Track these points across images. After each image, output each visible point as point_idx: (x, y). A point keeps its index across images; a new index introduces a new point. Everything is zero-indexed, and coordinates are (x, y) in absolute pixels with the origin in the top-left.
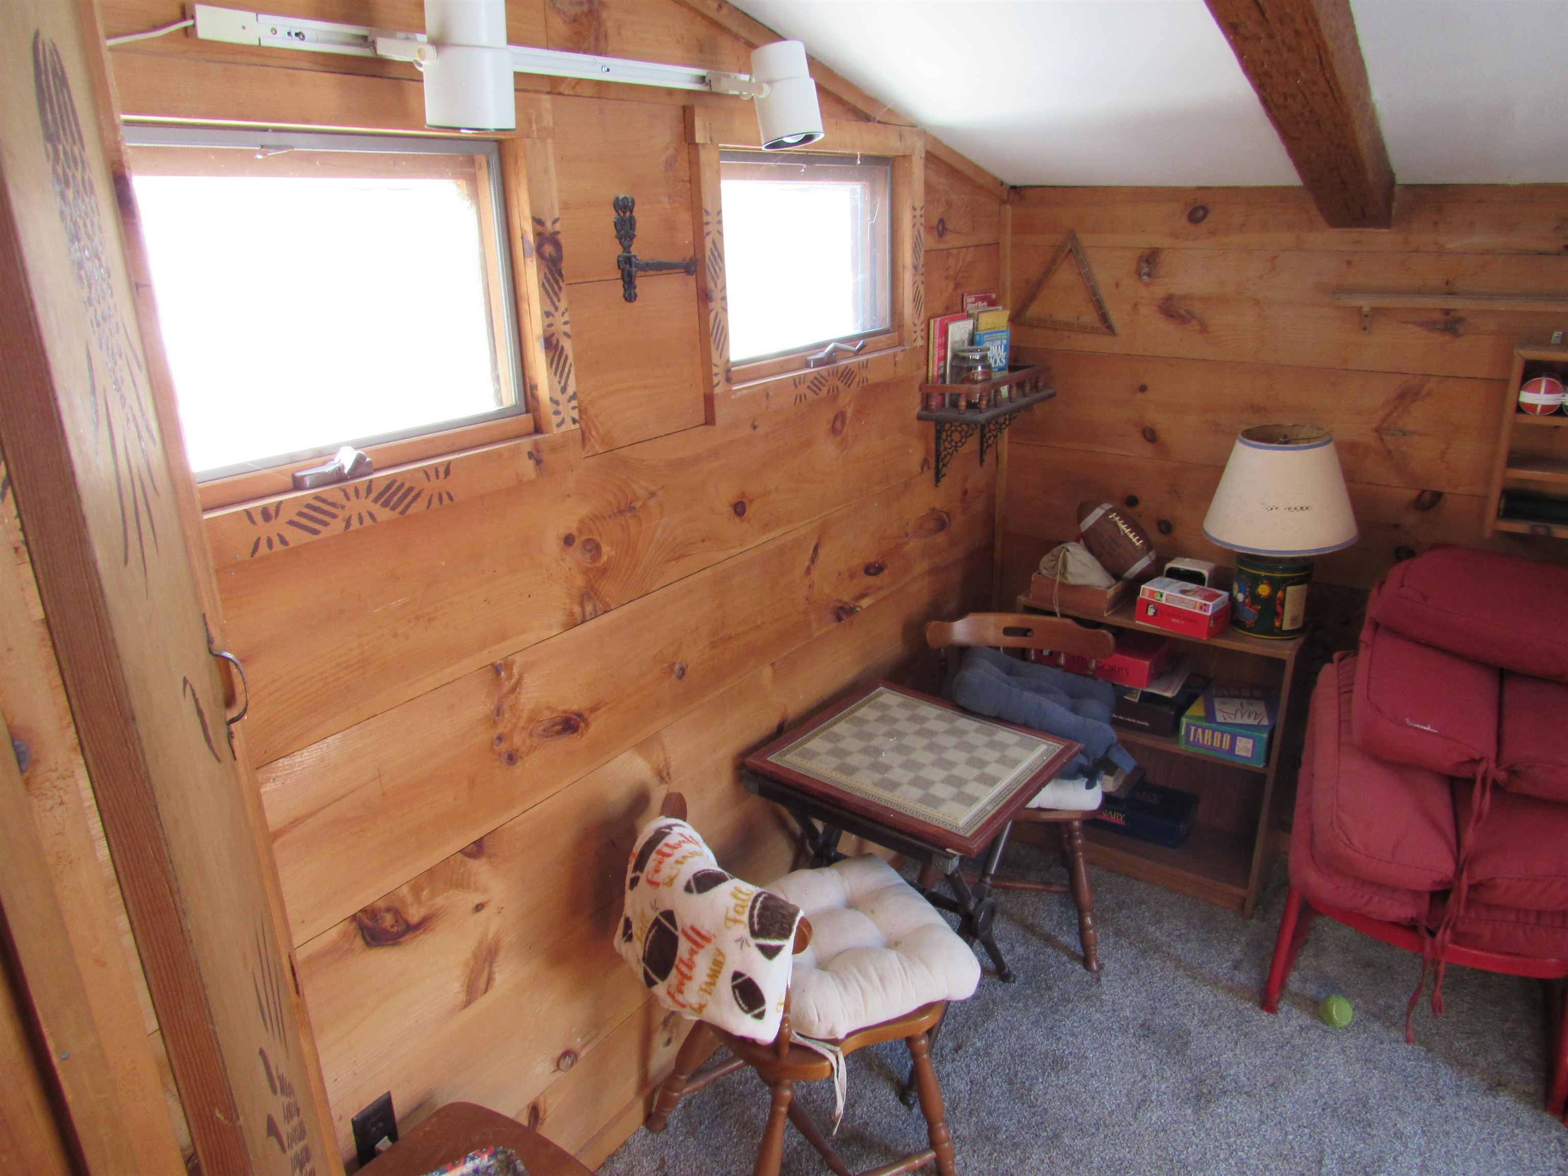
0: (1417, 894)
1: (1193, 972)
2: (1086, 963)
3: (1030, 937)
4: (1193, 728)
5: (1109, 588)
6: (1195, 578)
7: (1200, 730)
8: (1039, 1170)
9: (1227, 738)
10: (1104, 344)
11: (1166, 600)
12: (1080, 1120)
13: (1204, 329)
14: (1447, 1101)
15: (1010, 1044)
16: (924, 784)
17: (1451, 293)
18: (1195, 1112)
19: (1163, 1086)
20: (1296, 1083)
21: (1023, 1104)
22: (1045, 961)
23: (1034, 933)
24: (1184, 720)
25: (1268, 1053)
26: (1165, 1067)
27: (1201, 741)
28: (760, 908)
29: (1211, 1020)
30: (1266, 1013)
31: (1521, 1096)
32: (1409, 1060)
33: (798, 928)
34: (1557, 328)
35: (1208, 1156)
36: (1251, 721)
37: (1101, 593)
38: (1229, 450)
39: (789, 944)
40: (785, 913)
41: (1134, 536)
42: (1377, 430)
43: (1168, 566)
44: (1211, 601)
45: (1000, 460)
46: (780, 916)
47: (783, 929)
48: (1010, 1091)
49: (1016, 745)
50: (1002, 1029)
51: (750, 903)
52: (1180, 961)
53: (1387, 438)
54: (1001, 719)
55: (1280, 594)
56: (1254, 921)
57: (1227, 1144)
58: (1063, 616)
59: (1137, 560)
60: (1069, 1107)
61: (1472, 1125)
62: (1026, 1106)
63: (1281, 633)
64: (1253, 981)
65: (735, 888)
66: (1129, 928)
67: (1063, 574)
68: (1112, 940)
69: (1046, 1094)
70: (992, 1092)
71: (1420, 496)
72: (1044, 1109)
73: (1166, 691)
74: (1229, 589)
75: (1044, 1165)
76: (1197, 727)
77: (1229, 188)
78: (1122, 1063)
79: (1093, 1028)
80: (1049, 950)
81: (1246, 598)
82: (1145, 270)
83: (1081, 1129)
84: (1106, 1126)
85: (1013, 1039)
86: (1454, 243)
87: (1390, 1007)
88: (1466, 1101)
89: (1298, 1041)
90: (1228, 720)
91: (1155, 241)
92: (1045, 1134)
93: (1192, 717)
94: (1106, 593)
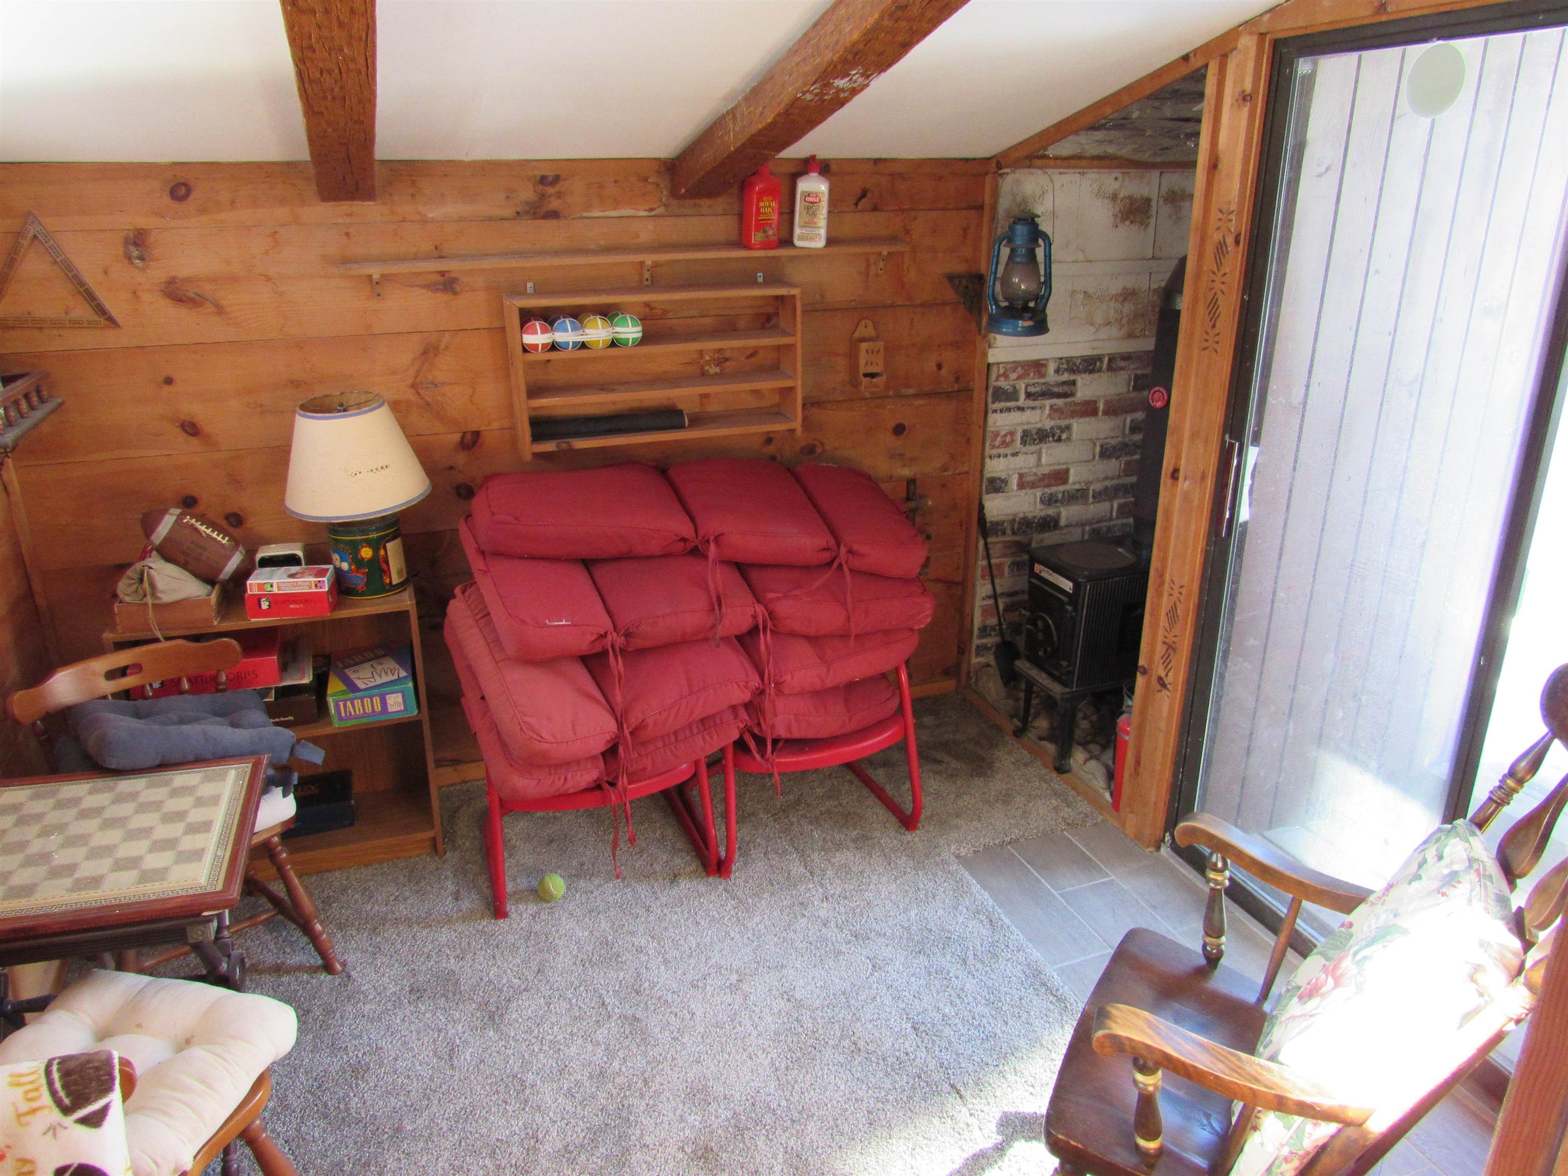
0: (594, 758)
1: (426, 922)
2: (328, 967)
3: (258, 977)
4: (341, 704)
5: (209, 595)
6: (291, 560)
7: (349, 703)
8: (401, 1169)
9: (377, 700)
10: (111, 339)
11: (279, 588)
12: (409, 1103)
13: (220, 310)
14: (654, 908)
15: (302, 1083)
16: (133, 862)
17: (441, 257)
18: (497, 1030)
19: (460, 1028)
20: (554, 959)
21: (349, 1126)
22: (287, 991)
23: (261, 972)
24: (331, 701)
25: (521, 950)
26: (451, 1012)
27: (353, 713)
28: (61, 1078)
29: (463, 951)
30: (502, 921)
31: (691, 875)
32: (616, 894)
33: (121, 1071)
34: (530, 280)
35: (527, 1056)
36: (391, 678)
37: (206, 602)
38: (291, 427)
39: (116, 1096)
40: (96, 1064)
41: (218, 535)
42: (413, 386)
43: (259, 556)
44: (324, 576)
45: (10, 490)
46: (91, 1071)
47: (103, 1083)
48: (330, 1124)
49: (202, 782)
50: (286, 1075)
51: (43, 1081)
52: (410, 919)
53: (422, 392)
54: (164, 765)
55: (382, 552)
56: (449, 854)
57: (535, 1037)
58: (167, 639)
59: (228, 558)
60: (392, 1099)
61: (676, 913)
62: (353, 1126)
63: (392, 587)
64: (477, 902)
65: (11, 1075)
66: (348, 917)
67: (154, 595)
68: (339, 936)
69: (364, 1103)
70: (313, 1136)
71: (463, 438)
72: (372, 1116)
73: (302, 678)
74: (329, 561)
75: (403, 1162)
76: (345, 701)
77: (212, 163)
78: (414, 1033)
79: (372, 1021)
80: (285, 979)
81: (350, 566)
82: (135, 253)
83: (416, 1110)
84: (435, 1091)
85: (303, 1077)
86: (434, 213)
87: (582, 865)
88: (664, 899)
89: (537, 928)
90: (371, 684)
91: (142, 222)
92: (386, 1136)
93: (335, 694)
94: (210, 600)
